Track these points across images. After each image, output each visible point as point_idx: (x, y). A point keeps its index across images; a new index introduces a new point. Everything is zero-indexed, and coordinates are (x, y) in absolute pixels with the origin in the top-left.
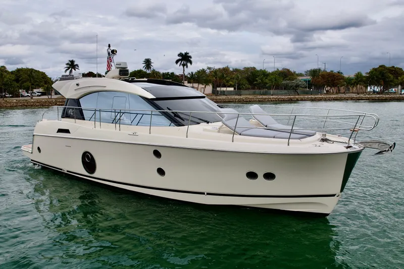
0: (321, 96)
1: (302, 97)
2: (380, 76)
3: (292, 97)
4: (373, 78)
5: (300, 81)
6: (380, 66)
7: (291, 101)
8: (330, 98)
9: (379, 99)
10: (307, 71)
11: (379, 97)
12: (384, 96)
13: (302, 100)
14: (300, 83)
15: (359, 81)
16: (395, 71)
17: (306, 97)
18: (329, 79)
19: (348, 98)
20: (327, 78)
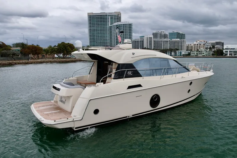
0: (31, 61)
1: (18, 61)
2: (64, 48)
3: (11, 62)
4: (60, 50)
5: (16, 51)
6: (62, 43)
7: (10, 65)
8: (37, 62)
9: (65, 62)
10: (14, 44)
11: (65, 60)
12: (67, 60)
13: (19, 64)
14: (16, 52)
15: (53, 51)
16: (70, 46)
17: (21, 61)
18: (33, 50)
19: (48, 61)
20: (32, 49)
